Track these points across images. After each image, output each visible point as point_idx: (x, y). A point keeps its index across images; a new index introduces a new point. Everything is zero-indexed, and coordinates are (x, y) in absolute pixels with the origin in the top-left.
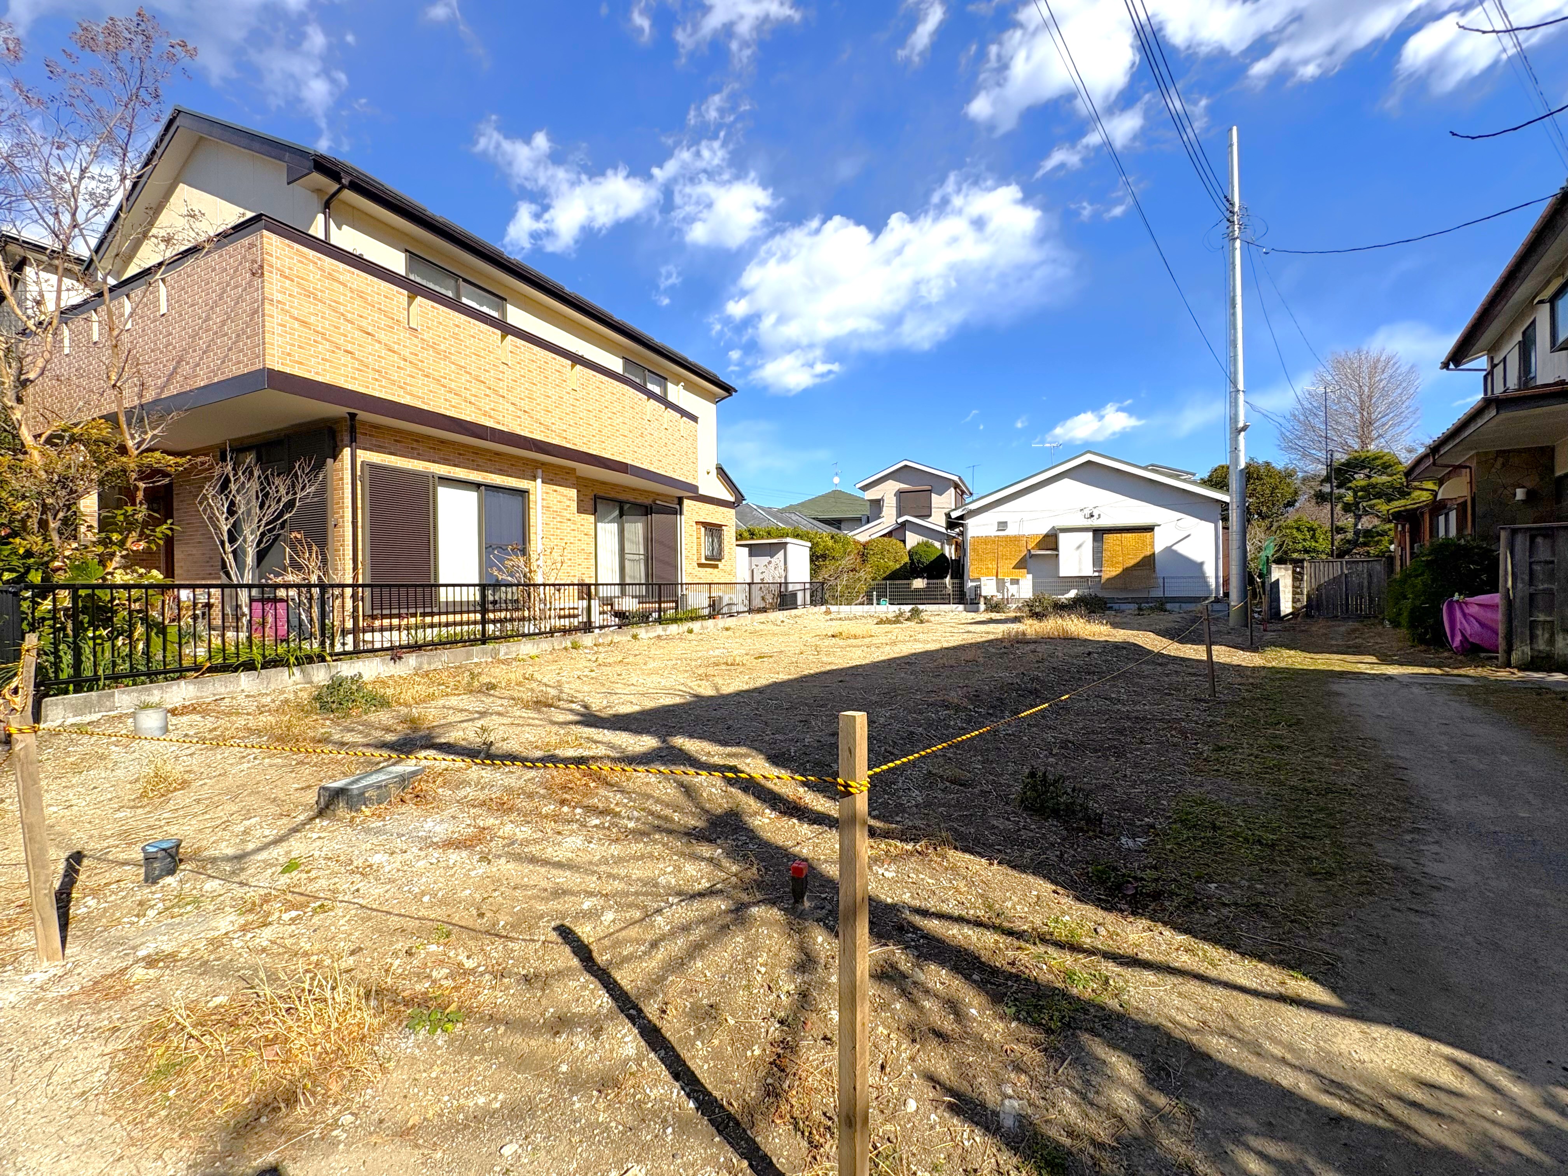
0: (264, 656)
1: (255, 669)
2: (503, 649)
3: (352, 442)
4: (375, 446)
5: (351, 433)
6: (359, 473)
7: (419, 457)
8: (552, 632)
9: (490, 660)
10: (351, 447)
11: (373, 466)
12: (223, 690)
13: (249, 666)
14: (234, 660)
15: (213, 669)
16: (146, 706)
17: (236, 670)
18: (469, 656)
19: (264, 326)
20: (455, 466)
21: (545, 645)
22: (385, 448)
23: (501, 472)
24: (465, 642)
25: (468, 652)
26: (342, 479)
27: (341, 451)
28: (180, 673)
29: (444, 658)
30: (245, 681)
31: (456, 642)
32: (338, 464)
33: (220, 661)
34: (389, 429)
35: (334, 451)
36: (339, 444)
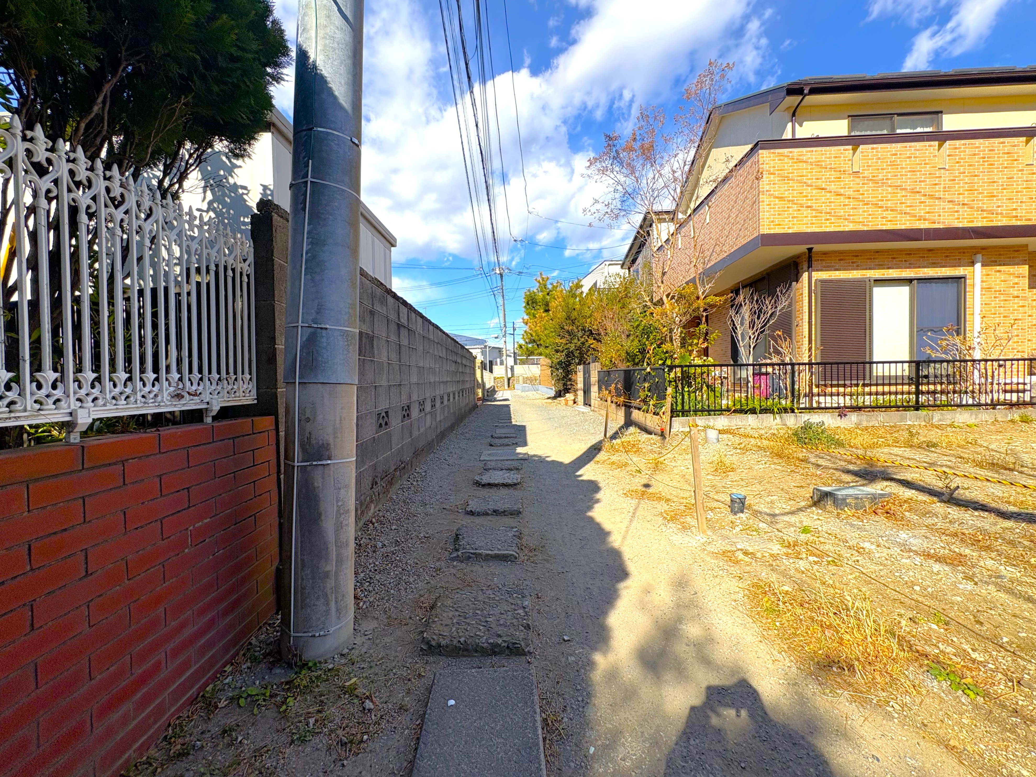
0: (760, 407)
1: (756, 413)
2: (937, 416)
3: (809, 268)
4: (825, 267)
5: (809, 262)
6: (813, 288)
7: (858, 268)
8: (994, 405)
9: (923, 423)
10: (808, 271)
11: (823, 281)
12: (740, 423)
13: (753, 411)
14: (745, 407)
15: (735, 411)
16: (709, 427)
17: (746, 413)
18: (903, 419)
19: (759, 210)
20: (889, 268)
21: (986, 416)
22: (833, 266)
23: (934, 265)
24: (899, 407)
25: (901, 416)
26: (802, 294)
27: (802, 275)
28: (721, 411)
29: (881, 417)
30: (751, 419)
31: (891, 407)
32: (799, 285)
33: (739, 407)
34: (835, 252)
35: (797, 277)
36: (800, 271)
